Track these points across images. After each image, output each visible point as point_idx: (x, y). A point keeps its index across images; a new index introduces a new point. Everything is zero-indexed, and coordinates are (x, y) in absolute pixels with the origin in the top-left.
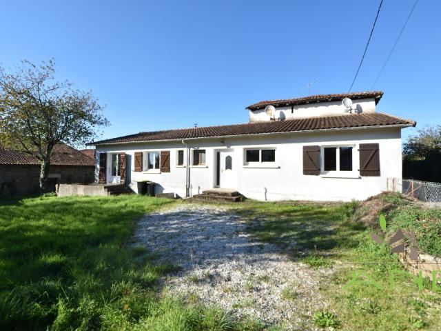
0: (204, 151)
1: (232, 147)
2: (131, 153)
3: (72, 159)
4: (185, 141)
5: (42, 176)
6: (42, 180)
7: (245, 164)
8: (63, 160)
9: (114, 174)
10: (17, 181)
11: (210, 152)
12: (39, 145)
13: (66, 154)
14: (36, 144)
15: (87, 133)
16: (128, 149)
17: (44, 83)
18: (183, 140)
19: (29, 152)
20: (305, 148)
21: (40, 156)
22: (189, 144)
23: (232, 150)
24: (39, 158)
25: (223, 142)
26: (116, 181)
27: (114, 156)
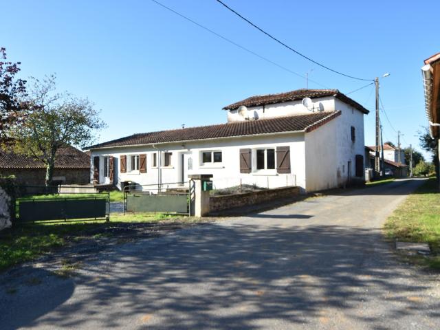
0: (171, 154)
1: (191, 150)
2: (117, 156)
3: (77, 162)
4: (155, 146)
5: (47, 178)
6: (47, 181)
7: (201, 165)
8: (67, 163)
9: (106, 175)
10: (27, 183)
11: (175, 154)
12: (44, 150)
13: (71, 156)
14: (41, 149)
15: (87, 137)
16: (113, 153)
17: (47, 94)
18: (153, 144)
19: (36, 157)
20: (241, 150)
21: (45, 160)
22: (159, 148)
23: (191, 153)
24: (44, 162)
25: (183, 146)
26: (107, 181)
27: (106, 159)
